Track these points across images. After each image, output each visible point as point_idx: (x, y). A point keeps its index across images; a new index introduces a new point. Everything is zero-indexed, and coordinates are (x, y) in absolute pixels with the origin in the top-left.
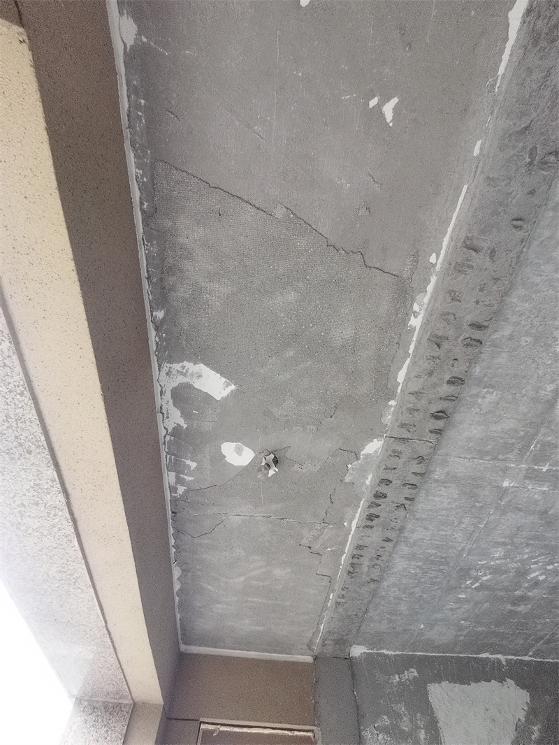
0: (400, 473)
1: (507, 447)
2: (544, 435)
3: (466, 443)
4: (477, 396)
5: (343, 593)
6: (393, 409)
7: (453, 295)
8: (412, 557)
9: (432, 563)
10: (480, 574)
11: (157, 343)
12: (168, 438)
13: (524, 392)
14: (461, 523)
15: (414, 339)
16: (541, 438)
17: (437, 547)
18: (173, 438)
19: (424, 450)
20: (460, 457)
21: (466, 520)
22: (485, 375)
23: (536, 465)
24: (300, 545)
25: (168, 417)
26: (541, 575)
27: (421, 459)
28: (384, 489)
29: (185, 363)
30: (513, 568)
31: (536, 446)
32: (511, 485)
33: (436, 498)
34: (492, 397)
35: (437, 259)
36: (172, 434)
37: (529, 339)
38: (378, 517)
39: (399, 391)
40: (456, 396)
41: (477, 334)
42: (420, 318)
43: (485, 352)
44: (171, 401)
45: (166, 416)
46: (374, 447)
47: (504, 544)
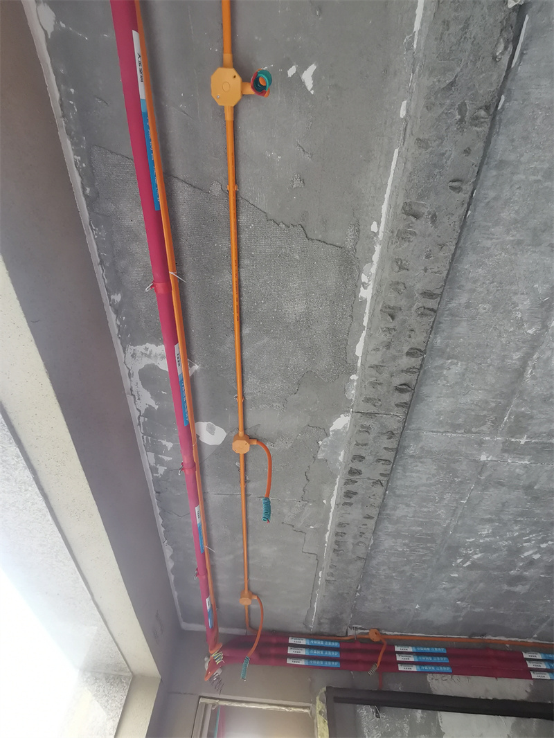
0: (372, 449)
1: (480, 420)
2: (517, 406)
3: (437, 417)
4: (441, 367)
5: (332, 571)
6: (355, 384)
7: (399, 263)
8: (397, 535)
9: (419, 540)
10: (470, 552)
11: (118, 326)
12: (142, 419)
13: (489, 361)
14: (442, 499)
15: (367, 311)
16: (514, 409)
17: (421, 524)
18: (146, 419)
19: (393, 424)
20: (432, 432)
21: (448, 496)
22: (447, 346)
23: (512, 437)
24: (283, 523)
25: (139, 399)
26: (535, 553)
27: (391, 434)
28: (357, 465)
29: (148, 345)
30: (504, 547)
31: (509, 418)
32: (489, 459)
33: (414, 475)
34: (458, 368)
35: (379, 227)
36: (145, 416)
37: (487, 306)
38: (355, 493)
39: (359, 364)
40: (418, 367)
41: (432, 303)
42: (370, 288)
43: (443, 321)
44: (140, 383)
45: (137, 398)
46: (342, 422)
47: (490, 521)
